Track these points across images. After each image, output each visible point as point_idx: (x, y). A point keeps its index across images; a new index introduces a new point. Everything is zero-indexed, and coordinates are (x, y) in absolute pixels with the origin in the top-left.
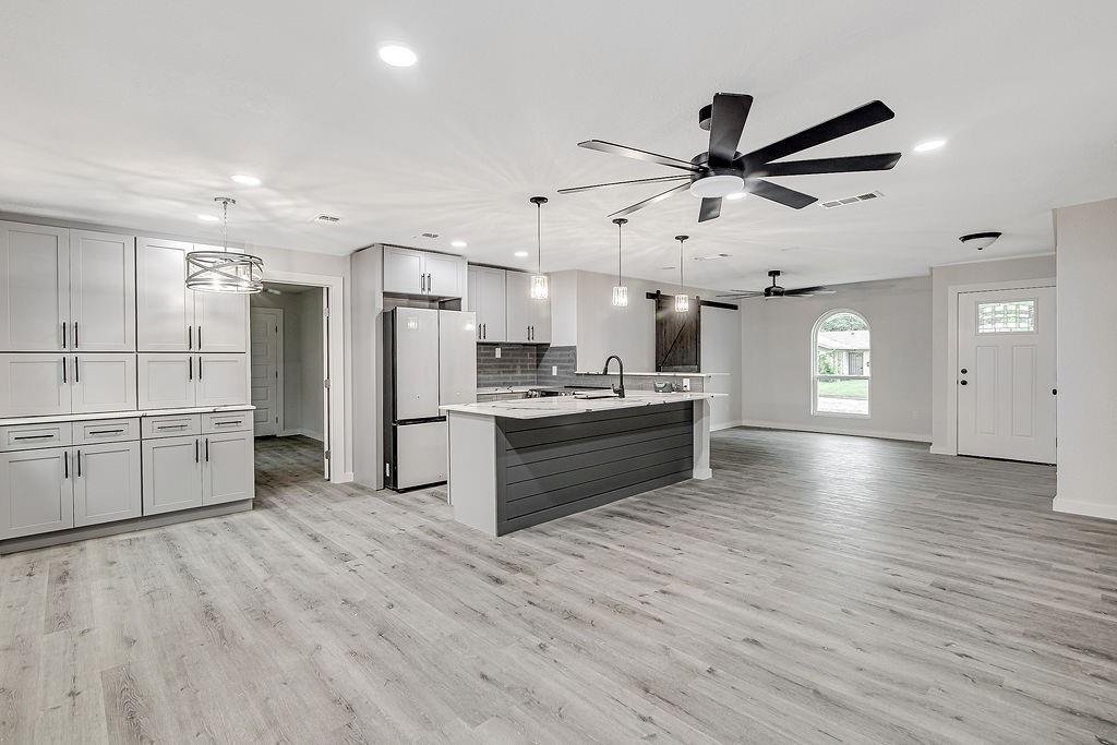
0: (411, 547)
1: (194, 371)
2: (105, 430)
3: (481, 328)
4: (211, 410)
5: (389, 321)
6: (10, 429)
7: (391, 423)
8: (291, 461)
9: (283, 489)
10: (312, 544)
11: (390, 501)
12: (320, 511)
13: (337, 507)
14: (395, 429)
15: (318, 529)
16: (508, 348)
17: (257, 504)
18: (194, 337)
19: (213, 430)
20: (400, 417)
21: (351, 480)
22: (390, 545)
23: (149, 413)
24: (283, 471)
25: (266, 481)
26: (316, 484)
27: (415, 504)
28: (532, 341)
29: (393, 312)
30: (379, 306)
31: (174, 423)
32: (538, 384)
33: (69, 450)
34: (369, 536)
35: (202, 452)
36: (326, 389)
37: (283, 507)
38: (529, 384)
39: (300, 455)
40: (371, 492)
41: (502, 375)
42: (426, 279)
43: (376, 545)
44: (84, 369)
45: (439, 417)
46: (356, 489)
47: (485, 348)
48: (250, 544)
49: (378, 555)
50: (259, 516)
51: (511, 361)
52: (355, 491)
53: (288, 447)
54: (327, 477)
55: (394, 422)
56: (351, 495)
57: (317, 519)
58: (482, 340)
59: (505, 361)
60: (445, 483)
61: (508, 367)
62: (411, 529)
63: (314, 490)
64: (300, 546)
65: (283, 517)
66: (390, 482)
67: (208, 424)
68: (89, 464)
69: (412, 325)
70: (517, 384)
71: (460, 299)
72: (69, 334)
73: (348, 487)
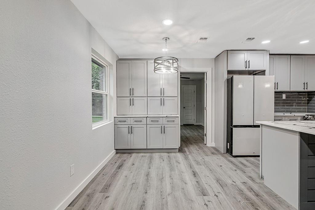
0: (239, 198)
1: (162, 103)
2: (138, 120)
3: (276, 85)
4: (165, 116)
5: (230, 83)
6: (118, 118)
7: (230, 127)
8: (196, 134)
9: (190, 145)
10: (192, 177)
11: (229, 161)
12: (199, 159)
13: (207, 159)
14: (232, 129)
15: (197, 168)
16: (290, 94)
17: (181, 150)
18: (162, 91)
19: (166, 123)
20: (234, 124)
21: (214, 146)
22: (228, 192)
23: (149, 116)
24: (193, 138)
25: (185, 141)
26: (201, 145)
27: (241, 166)
28: (306, 90)
29: (232, 78)
30: (226, 76)
31: (155, 120)
32: (308, 112)
33: (130, 126)
34: (218, 181)
35: (163, 130)
36: (205, 111)
37: (188, 153)
38: (305, 112)
39: (199, 132)
40: (221, 154)
41: (286, 107)
42: (247, 63)
43: (220, 189)
44: (135, 102)
45: (254, 126)
46: (215, 151)
47: (278, 94)
48: (172, 169)
49: (220, 196)
50: (179, 155)
51: (292, 100)
52: (215, 152)
53: (196, 129)
54: (205, 143)
55: (231, 126)
56: (213, 153)
57: (198, 163)
58: (276, 90)
59: (288, 100)
60: (259, 156)
61: (290, 103)
62: (239, 183)
63: (200, 148)
64: (188, 177)
65: (186, 158)
66: (230, 151)
67: (165, 121)
68: (135, 130)
69: (240, 86)
70: (295, 112)
71: (265, 71)
72: (131, 91)
73: (212, 149)
